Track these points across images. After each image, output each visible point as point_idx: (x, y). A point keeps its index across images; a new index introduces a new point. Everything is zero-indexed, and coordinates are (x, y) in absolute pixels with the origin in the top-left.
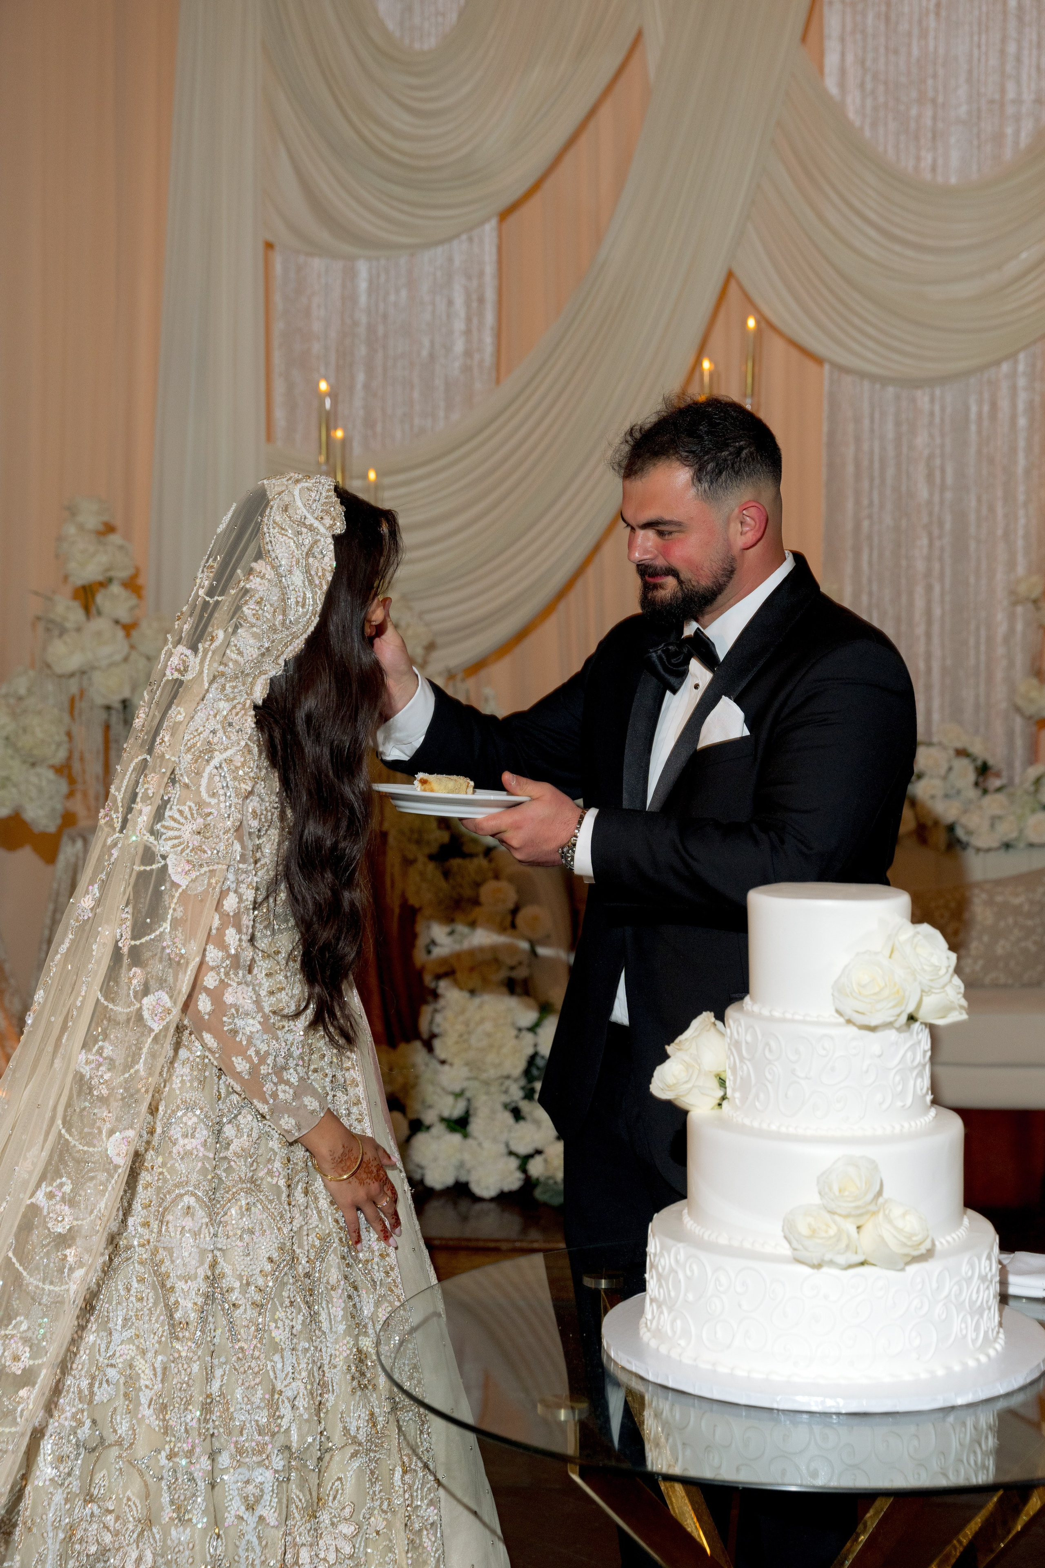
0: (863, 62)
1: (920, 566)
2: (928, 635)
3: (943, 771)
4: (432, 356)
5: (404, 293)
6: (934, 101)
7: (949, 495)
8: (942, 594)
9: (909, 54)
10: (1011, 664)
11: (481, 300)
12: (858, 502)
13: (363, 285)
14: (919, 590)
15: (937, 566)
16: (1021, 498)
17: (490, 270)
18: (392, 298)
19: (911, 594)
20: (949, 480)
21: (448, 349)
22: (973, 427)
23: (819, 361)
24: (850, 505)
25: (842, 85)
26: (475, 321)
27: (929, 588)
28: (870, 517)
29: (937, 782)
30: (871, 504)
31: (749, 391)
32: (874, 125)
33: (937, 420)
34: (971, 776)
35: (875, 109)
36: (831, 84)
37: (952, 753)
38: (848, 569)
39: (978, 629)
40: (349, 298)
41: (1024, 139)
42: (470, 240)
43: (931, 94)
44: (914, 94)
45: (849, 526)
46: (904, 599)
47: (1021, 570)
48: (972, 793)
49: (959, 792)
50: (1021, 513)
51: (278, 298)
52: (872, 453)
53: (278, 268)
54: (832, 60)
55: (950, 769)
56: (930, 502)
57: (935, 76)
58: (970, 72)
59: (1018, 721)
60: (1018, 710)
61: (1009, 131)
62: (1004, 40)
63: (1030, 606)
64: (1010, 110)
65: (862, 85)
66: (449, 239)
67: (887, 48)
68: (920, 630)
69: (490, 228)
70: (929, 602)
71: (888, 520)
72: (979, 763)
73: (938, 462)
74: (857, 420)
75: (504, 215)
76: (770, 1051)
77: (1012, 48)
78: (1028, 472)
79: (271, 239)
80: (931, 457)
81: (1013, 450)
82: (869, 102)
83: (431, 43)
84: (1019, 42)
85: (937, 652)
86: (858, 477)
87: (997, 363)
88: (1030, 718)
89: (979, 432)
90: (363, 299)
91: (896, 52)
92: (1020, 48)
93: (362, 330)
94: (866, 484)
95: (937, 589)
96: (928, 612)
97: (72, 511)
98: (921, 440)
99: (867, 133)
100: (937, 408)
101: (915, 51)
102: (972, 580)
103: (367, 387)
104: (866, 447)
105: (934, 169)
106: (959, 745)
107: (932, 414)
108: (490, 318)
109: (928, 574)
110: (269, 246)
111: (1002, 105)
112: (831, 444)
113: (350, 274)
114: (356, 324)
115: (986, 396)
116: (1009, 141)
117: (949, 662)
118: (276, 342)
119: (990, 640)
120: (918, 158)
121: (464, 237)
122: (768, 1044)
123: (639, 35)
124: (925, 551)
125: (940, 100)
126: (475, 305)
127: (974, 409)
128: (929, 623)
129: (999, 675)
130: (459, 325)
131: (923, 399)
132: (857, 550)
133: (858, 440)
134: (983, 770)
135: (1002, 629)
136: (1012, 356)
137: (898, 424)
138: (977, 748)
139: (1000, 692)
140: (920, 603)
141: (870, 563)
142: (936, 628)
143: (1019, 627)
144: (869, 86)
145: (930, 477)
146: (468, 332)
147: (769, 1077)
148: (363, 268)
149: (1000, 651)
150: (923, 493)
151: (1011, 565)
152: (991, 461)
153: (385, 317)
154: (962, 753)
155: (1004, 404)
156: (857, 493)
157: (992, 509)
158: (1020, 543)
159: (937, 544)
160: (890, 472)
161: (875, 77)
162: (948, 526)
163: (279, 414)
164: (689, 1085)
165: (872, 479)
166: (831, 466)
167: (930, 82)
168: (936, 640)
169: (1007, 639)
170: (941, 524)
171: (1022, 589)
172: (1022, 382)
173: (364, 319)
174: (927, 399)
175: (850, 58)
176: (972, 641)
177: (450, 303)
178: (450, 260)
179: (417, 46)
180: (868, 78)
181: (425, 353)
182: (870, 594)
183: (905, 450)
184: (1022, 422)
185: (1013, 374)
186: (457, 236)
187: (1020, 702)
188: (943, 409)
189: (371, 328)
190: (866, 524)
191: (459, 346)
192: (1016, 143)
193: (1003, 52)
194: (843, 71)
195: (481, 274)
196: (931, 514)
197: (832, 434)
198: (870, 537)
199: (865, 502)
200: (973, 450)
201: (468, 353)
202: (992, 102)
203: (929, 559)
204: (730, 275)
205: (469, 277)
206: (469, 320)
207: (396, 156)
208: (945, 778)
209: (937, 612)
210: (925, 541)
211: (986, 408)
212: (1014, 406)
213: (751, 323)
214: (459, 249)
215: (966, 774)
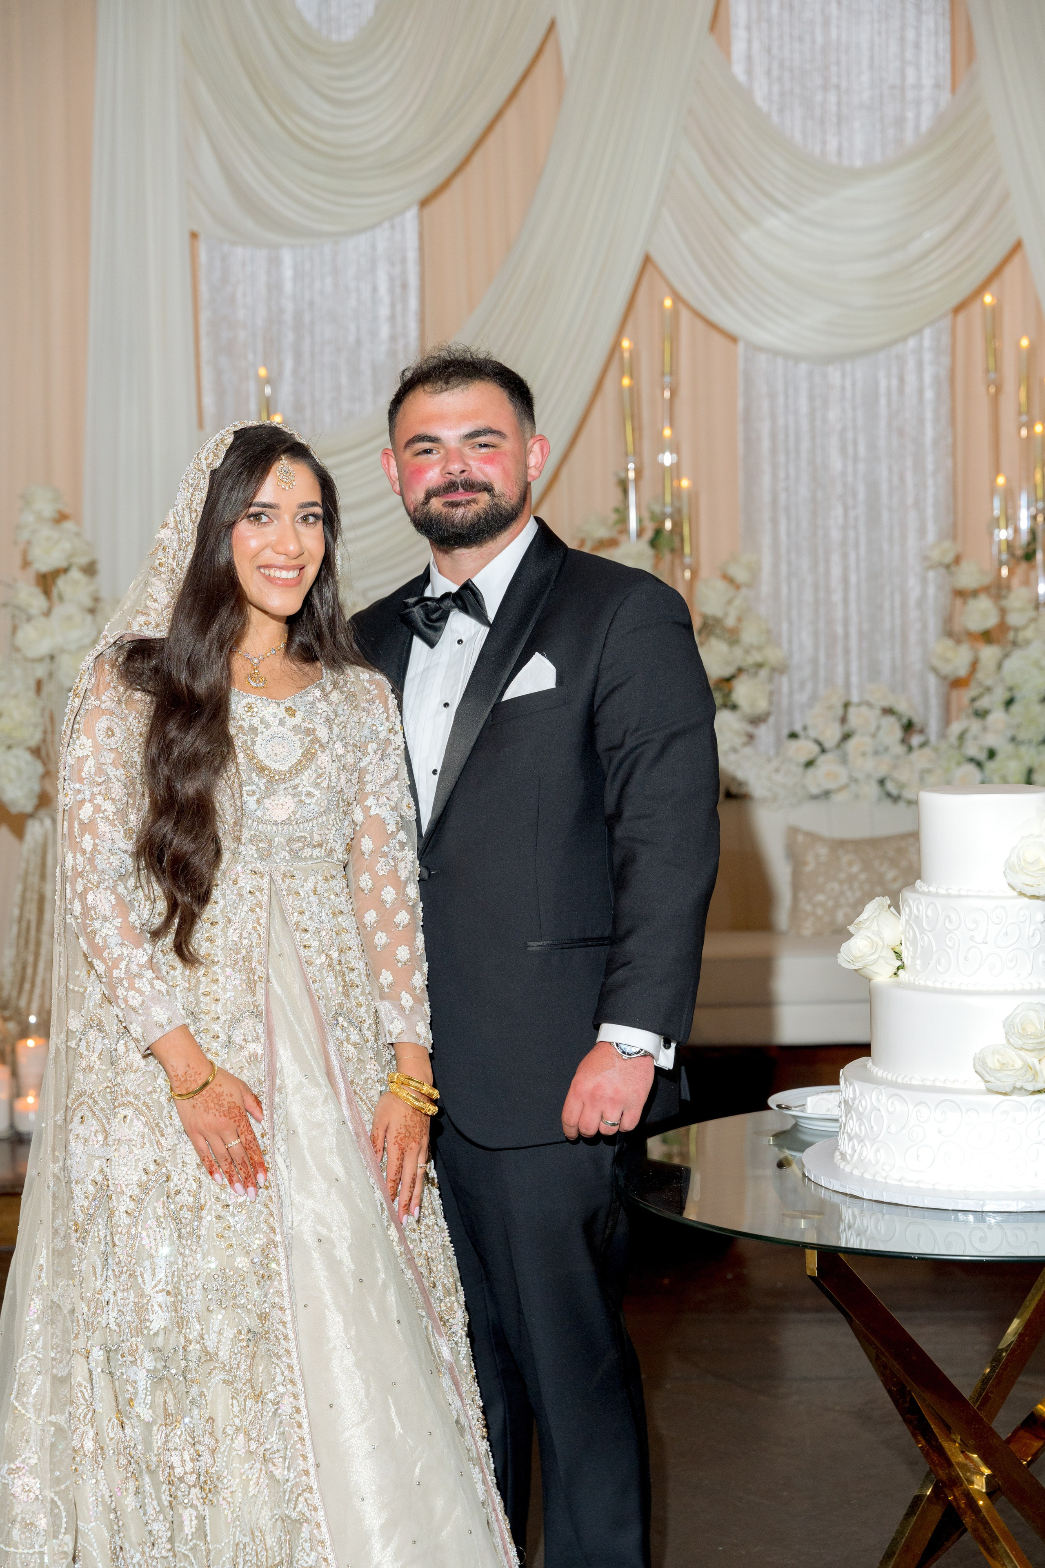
0: (769, 50)
1: (835, 535)
2: (846, 602)
3: (872, 729)
4: (358, 342)
5: (329, 281)
6: (838, 87)
7: (862, 467)
8: (858, 561)
9: (813, 41)
10: (925, 627)
11: (404, 286)
12: (775, 476)
13: (288, 273)
14: (836, 558)
15: (851, 534)
16: (930, 467)
17: (412, 255)
18: (317, 285)
19: (827, 562)
20: (862, 451)
21: (374, 334)
22: (883, 401)
23: (733, 339)
24: (766, 480)
25: (749, 72)
26: (399, 307)
27: (845, 556)
28: (787, 489)
29: (867, 740)
30: (787, 477)
31: (667, 369)
32: (781, 110)
33: (848, 394)
34: (898, 733)
35: (782, 94)
36: (738, 70)
37: (878, 712)
38: (766, 540)
39: (892, 594)
40: (275, 287)
41: (925, 125)
42: (393, 227)
43: (834, 80)
44: (819, 81)
45: (766, 498)
46: (821, 569)
47: (931, 537)
48: (900, 749)
49: (887, 749)
50: (930, 482)
51: (203, 288)
52: (786, 427)
53: (203, 257)
54: (738, 48)
55: (878, 728)
56: (844, 474)
57: (838, 63)
58: (872, 58)
59: (932, 681)
60: (934, 670)
61: (910, 115)
62: (903, 28)
63: (942, 570)
64: (910, 95)
65: (769, 73)
66: (372, 227)
67: (791, 36)
68: (837, 597)
69: (411, 214)
70: (846, 569)
71: (804, 491)
72: (905, 720)
73: (850, 435)
74: (772, 396)
75: (424, 203)
76: (950, 921)
77: (911, 35)
78: (935, 442)
79: (196, 228)
80: (844, 430)
81: (921, 421)
82: (776, 88)
83: (349, 34)
84: (918, 29)
85: (854, 619)
86: (774, 451)
87: (904, 339)
88: (945, 678)
89: (889, 405)
90: (288, 286)
91: (801, 40)
92: (918, 34)
93: (288, 317)
94: (782, 458)
95: (852, 556)
96: (845, 580)
97: (26, 500)
98: (833, 415)
99: (775, 119)
100: (848, 384)
101: (819, 39)
102: (886, 547)
103: (295, 372)
104: (781, 422)
105: (840, 152)
106: (886, 704)
107: (843, 389)
108: (413, 303)
109: (844, 543)
110: (194, 236)
111: (903, 90)
112: (747, 419)
113: (275, 262)
114: (281, 311)
115: (894, 370)
116: (910, 126)
117: (866, 626)
118: (204, 330)
119: (904, 605)
120: (824, 143)
121: (386, 225)
122: (948, 916)
123: (552, 26)
124: (840, 520)
125: (844, 85)
126: (398, 291)
127: (883, 385)
128: (846, 590)
129: (913, 637)
130: (384, 311)
131: (834, 375)
132: (774, 521)
133: (773, 416)
134: (909, 727)
135: (914, 595)
136: (918, 332)
137: (811, 398)
138: (902, 706)
139: (915, 656)
140: (836, 571)
141: (789, 534)
142: (853, 594)
143: (931, 591)
144: (775, 72)
145: (843, 449)
146: (392, 318)
147: (950, 944)
148: (287, 257)
149: (914, 614)
150: (836, 463)
151: (922, 532)
152: (901, 433)
153: (312, 303)
154: (888, 711)
155: (911, 379)
156: (774, 466)
157: (902, 479)
158: (930, 511)
159: (852, 514)
160: (805, 445)
161: (781, 65)
162: (861, 496)
163: (208, 400)
164: (875, 956)
165: (787, 453)
166: (748, 441)
167: (834, 69)
168: (853, 607)
169: (921, 602)
170: (855, 495)
171: (935, 555)
172: (928, 357)
173: (289, 307)
174: (838, 375)
175: (756, 45)
176: (887, 606)
177: (375, 289)
178: (374, 247)
179: (334, 37)
180: (775, 65)
181: (351, 339)
182: (789, 563)
183: (818, 423)
184: (929, 395)
185: (919, 350)
186: (379, 224)
187: (936, 662)
188: (854, 384)
189: (298, 317)
190: (783, 497)
191: (385, 331)
192: (917, 127)
193: (902, 39)
194: (749, 59)
195: (404, 261)
196: (845, 485)
197: (747, 410)
198: (787, 509)
199: (782, 475)
200: (883, 423)
201: (393, 338)
202: (893, 87)
203: (844, 528)
204: (647, 260)
205: (392, 264)
206: (393, 306)
207: (318, 145)
208: (874, 736)
209: (853, 578)
210: (839, 511)
211: (895, 382)
212: (920, 378)
213: (668, 303)
214: (382, 237)
215: (892, 731)
